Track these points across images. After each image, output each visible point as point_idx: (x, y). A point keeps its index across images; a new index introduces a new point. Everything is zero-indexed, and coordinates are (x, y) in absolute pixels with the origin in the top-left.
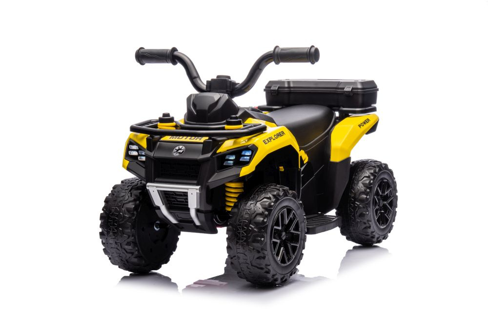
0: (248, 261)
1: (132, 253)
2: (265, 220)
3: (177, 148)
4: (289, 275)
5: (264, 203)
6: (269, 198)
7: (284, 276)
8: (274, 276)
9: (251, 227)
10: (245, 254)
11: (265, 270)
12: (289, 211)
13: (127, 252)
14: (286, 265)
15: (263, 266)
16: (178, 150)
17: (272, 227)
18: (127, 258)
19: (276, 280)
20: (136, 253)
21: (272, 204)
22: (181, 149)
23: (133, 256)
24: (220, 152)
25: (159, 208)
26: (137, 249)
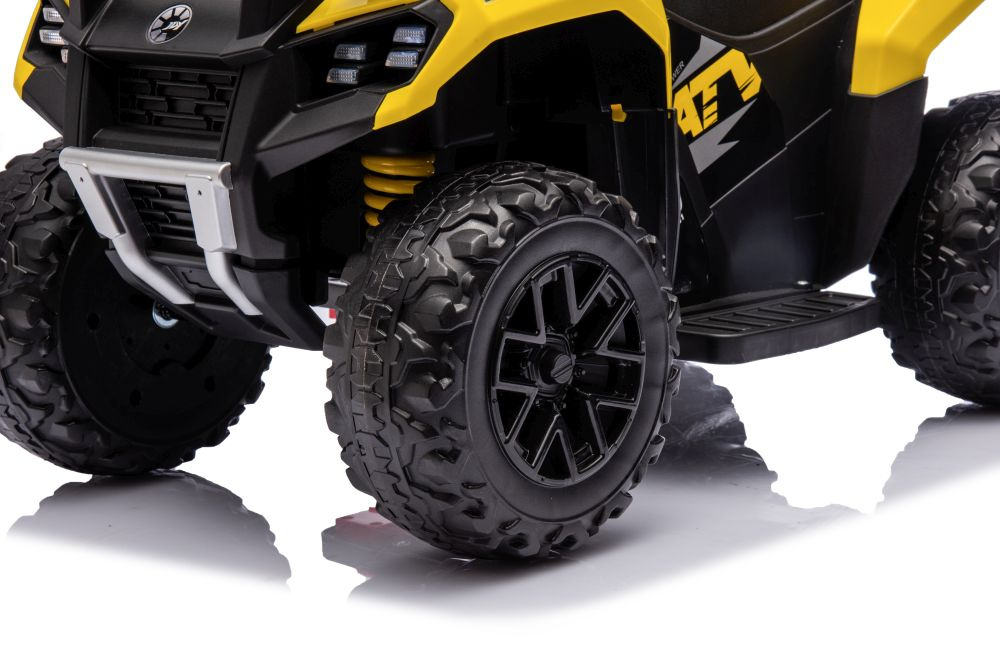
0: (396, 467)
1: (48, 409)
2: (459, 308)
3: (167, 14)
4: (586, 521)
5: (461, 240)
6: (490, 220)
7: (562, 527)
8: (504, 526)
9: (403, 333)
10: (379, 438)
11: (465, 503)
12: (588, 272)
13: (28, 402)
14: (568, 482)
15: (455, 488)
16: (166, 22)
17: (497, 335)
18: (34, 423)
19: (520, 541)
20: (63, 407)
21: (500, 242)
22: (174, 18)
23: (55, 417)
24: (311, 31)
25: (106, 243)
26: (62, 391)
